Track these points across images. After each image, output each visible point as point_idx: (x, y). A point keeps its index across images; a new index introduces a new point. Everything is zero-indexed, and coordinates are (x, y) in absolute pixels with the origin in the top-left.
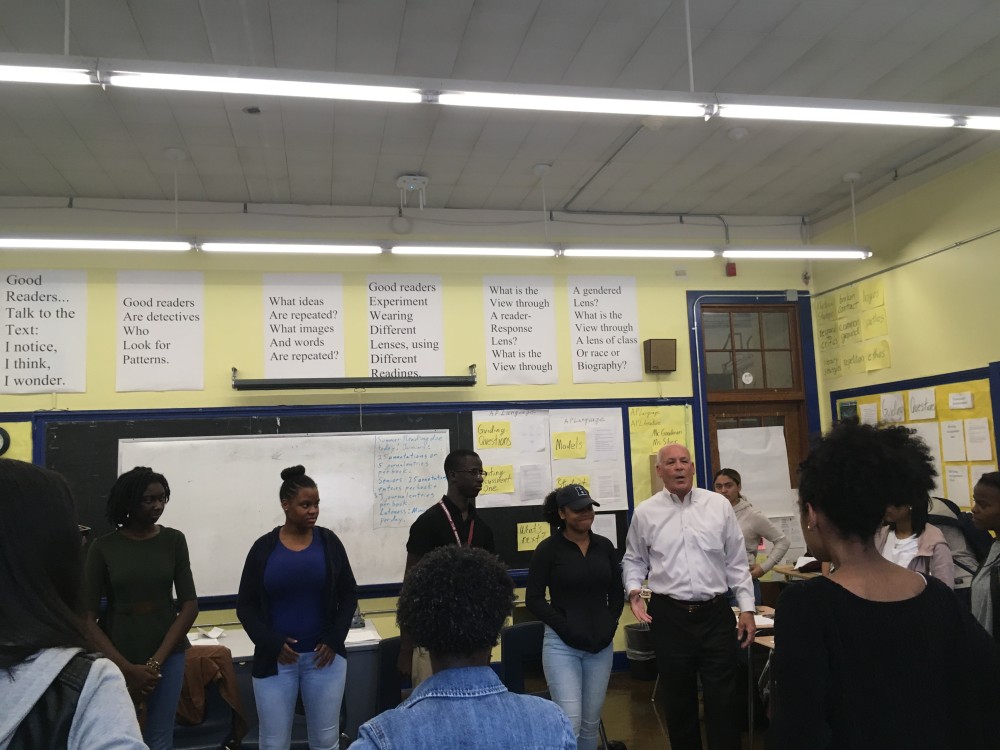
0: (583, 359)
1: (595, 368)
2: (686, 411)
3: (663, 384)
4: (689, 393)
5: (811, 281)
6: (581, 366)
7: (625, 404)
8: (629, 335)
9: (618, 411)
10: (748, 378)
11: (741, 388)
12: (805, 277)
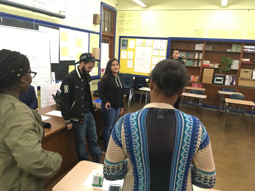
1: (85, 19)
2: (98, 36)
3: (96, 27)
4: (99, 32)
5: (117, 6)
7: (89, 32)
8: (91, 11)
9: (88, 34)
10: (106, 29)
11: (105, 31)
12: (116, 5)
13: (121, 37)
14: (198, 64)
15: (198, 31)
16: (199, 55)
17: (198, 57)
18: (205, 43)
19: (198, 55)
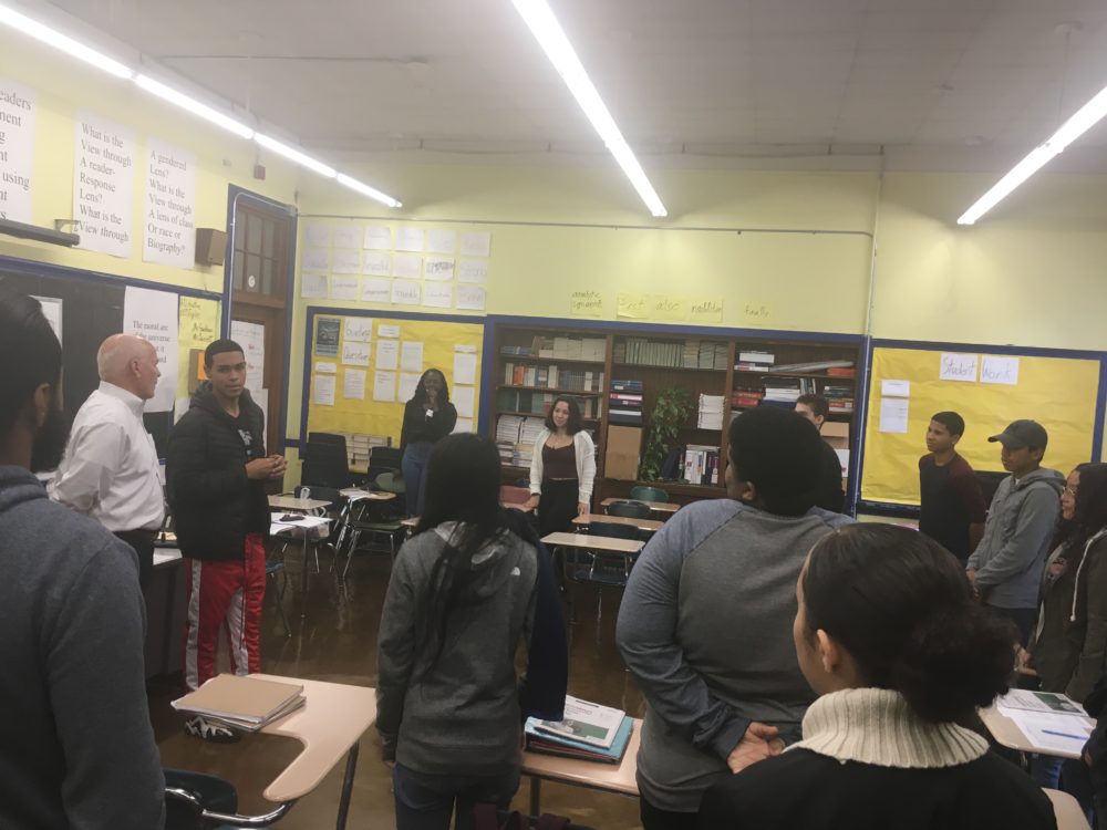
0: (153, 236)
1: (161, 247)
2: (217, 306)
3: (207, 276)
5: (299, 200)
6: (151, 243)
7: (179, 291)
8: (188, 218)
10: (252, 282)
11: (247, 289)
12: (296, 196)
13: (312, 311)
14: (594, 412)
15: (583, 295)
16: (595, 378)
17: (593, 388)
18: (611, 338)
19: (593, 378)
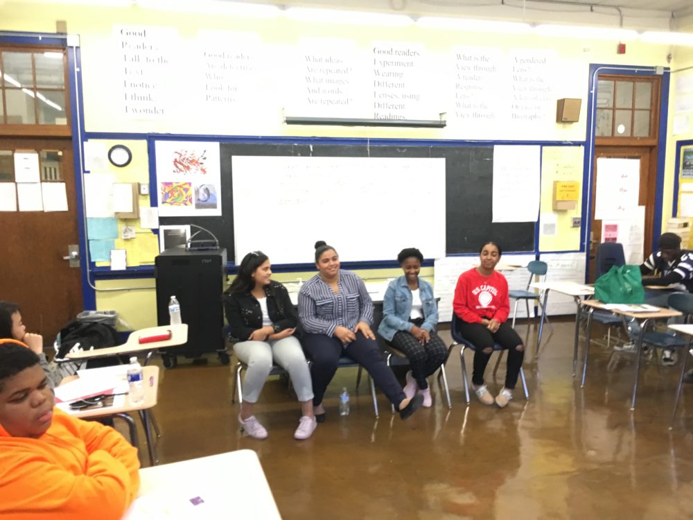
0: (515, 111)
1: (523, 118)
2: (580, 151)
3: (568, 130)
4: (584, 138)
5: (672, 60)
6: (515, 116)
7: (542, 144)
10: (621, 129)
11: (616, 135)
12: (669, 58)
13: (680, 144)
